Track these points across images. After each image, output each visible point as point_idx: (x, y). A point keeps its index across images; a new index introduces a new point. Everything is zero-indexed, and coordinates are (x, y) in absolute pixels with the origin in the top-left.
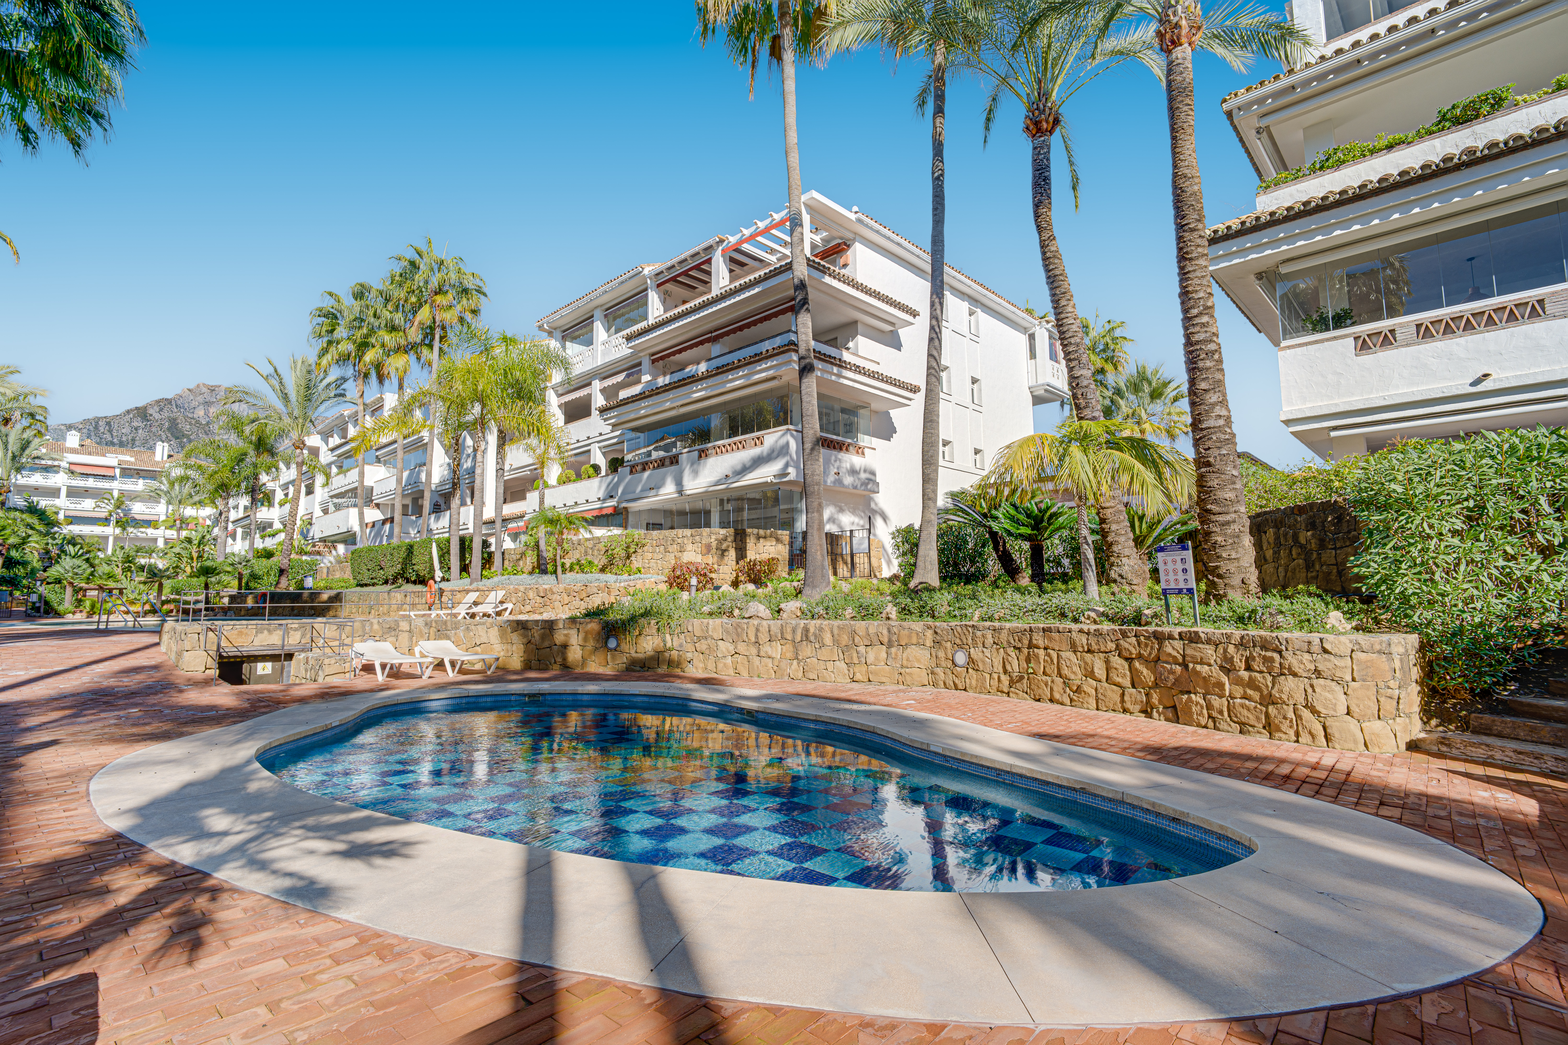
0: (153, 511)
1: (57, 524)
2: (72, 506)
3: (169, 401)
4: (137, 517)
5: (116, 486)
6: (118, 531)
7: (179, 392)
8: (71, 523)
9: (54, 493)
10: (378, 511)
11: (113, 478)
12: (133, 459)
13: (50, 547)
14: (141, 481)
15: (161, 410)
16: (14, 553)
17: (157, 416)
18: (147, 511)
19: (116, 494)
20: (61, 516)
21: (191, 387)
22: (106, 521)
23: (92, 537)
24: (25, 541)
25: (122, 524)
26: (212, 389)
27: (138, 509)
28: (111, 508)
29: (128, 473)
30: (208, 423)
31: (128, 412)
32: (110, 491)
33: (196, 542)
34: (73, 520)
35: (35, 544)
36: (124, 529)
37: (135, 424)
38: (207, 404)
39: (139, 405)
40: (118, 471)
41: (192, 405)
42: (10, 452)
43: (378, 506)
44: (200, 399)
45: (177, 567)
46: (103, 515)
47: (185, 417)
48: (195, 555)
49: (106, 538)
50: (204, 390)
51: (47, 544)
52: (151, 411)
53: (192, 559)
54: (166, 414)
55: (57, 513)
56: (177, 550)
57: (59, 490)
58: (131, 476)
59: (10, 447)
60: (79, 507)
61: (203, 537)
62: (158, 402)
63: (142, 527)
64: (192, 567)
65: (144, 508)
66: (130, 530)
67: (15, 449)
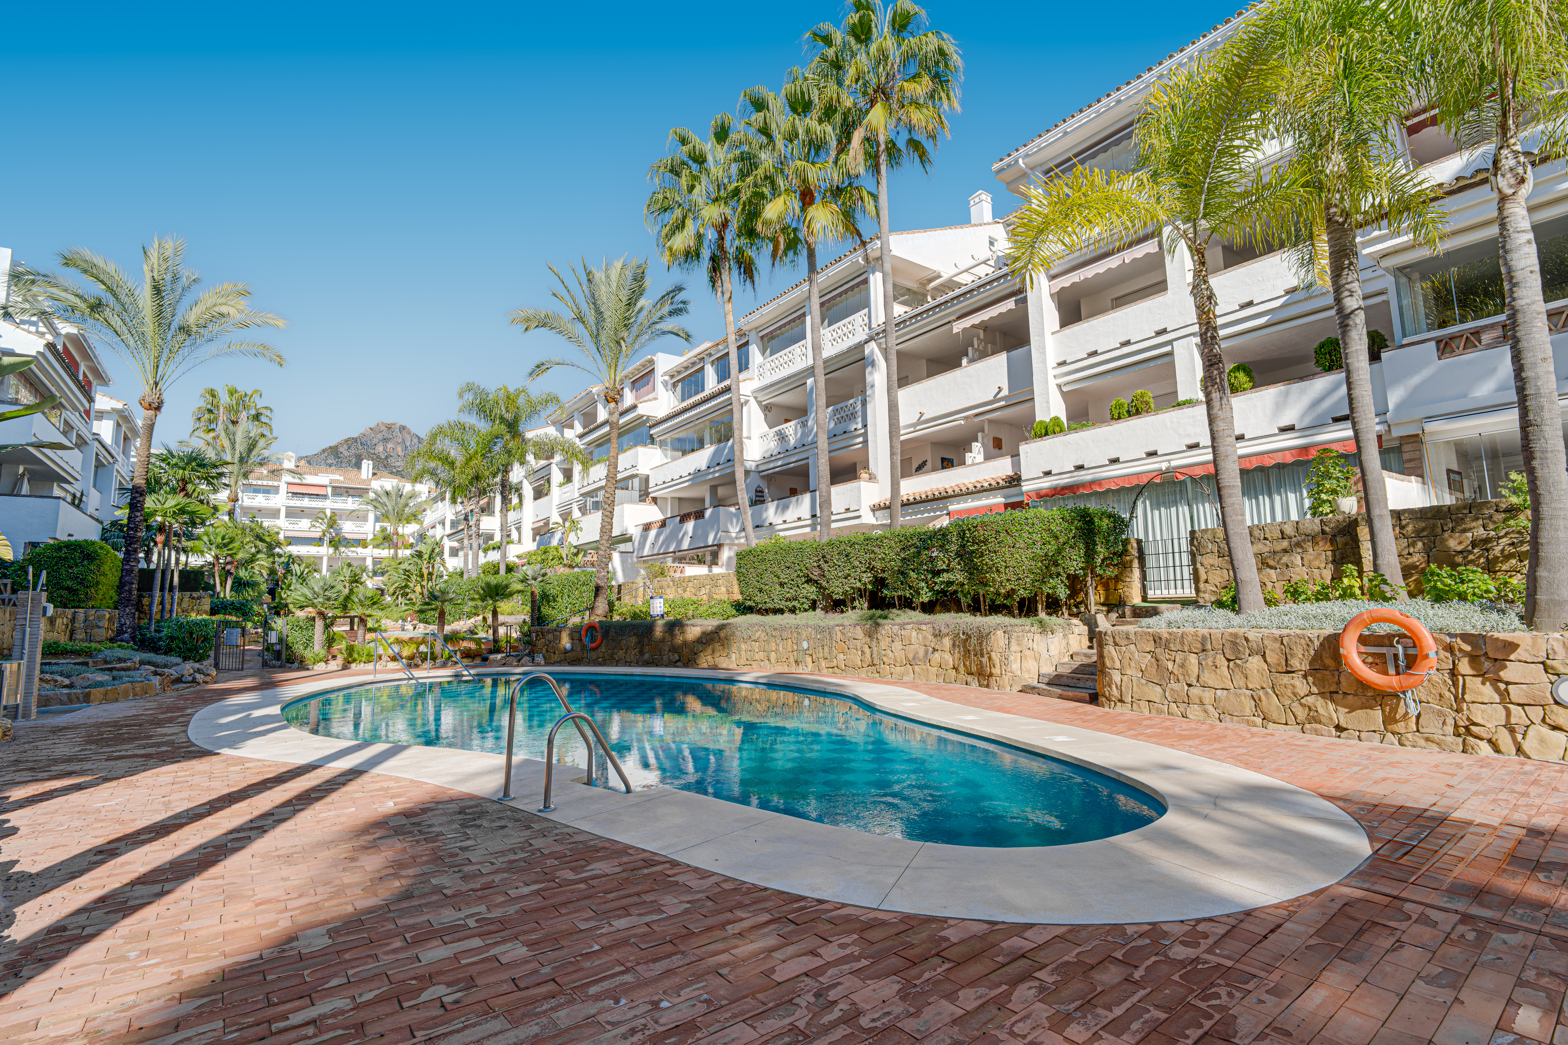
0: (362, 530)
1: (279, 544)
2: (291, 527)
3: (355, 440)
4: (348, 536)
5: (329, 505)
6: (331, 550)
7: (362, 431)
8: (290, 544)
9: (274, 514)
10: (655, 508)
11: (325, 497)
12: (342, 478)
13: (276, 565)
14: (350, 499)
15: (349, 448)
16: (243, 573)
17: (346, 453)
18: (356, 530)
19: (328, 513)
20: (281, 537)
21: (372, 426)
22: (319, 541)
23: (309, 557)
24: (252, 559)
25: (337, 542)
26: (389, 427)
27: (348, 528)
28: (324, 527)
29: (339, 491)
30: (386, 458)
31: (324, 451)
32: (323, 511)
33: (426, 556)
34: (291, 541)
35: (263, 563)
36: (336, 548)
37: (329, 461)
38: (385, 440)
39: (332, 444)
40: (329, 490)
41: (373, 443)
42: (238, 452)
43: (655, 500)
44: (380, 436)
45: (406, 586)
46: (318, 535)
47: (368, 453)
48: (425, 572)
49: (321, 558)
50: (383, 428)
51: (274, 563)
52: (341, 449)
53: (422, 576)
54: (353, 451)
55: (278, 533)
56: (405, 566)
57: (279, 511)
58: (341, 495)
59: (237, 446)
60: (296, 527)
61: (433, 551)
62: (347, 441)
63: (353, 546)
64: (422, 587)
65: (353, 527)
66: (342, 549)
67: (242, 449)
